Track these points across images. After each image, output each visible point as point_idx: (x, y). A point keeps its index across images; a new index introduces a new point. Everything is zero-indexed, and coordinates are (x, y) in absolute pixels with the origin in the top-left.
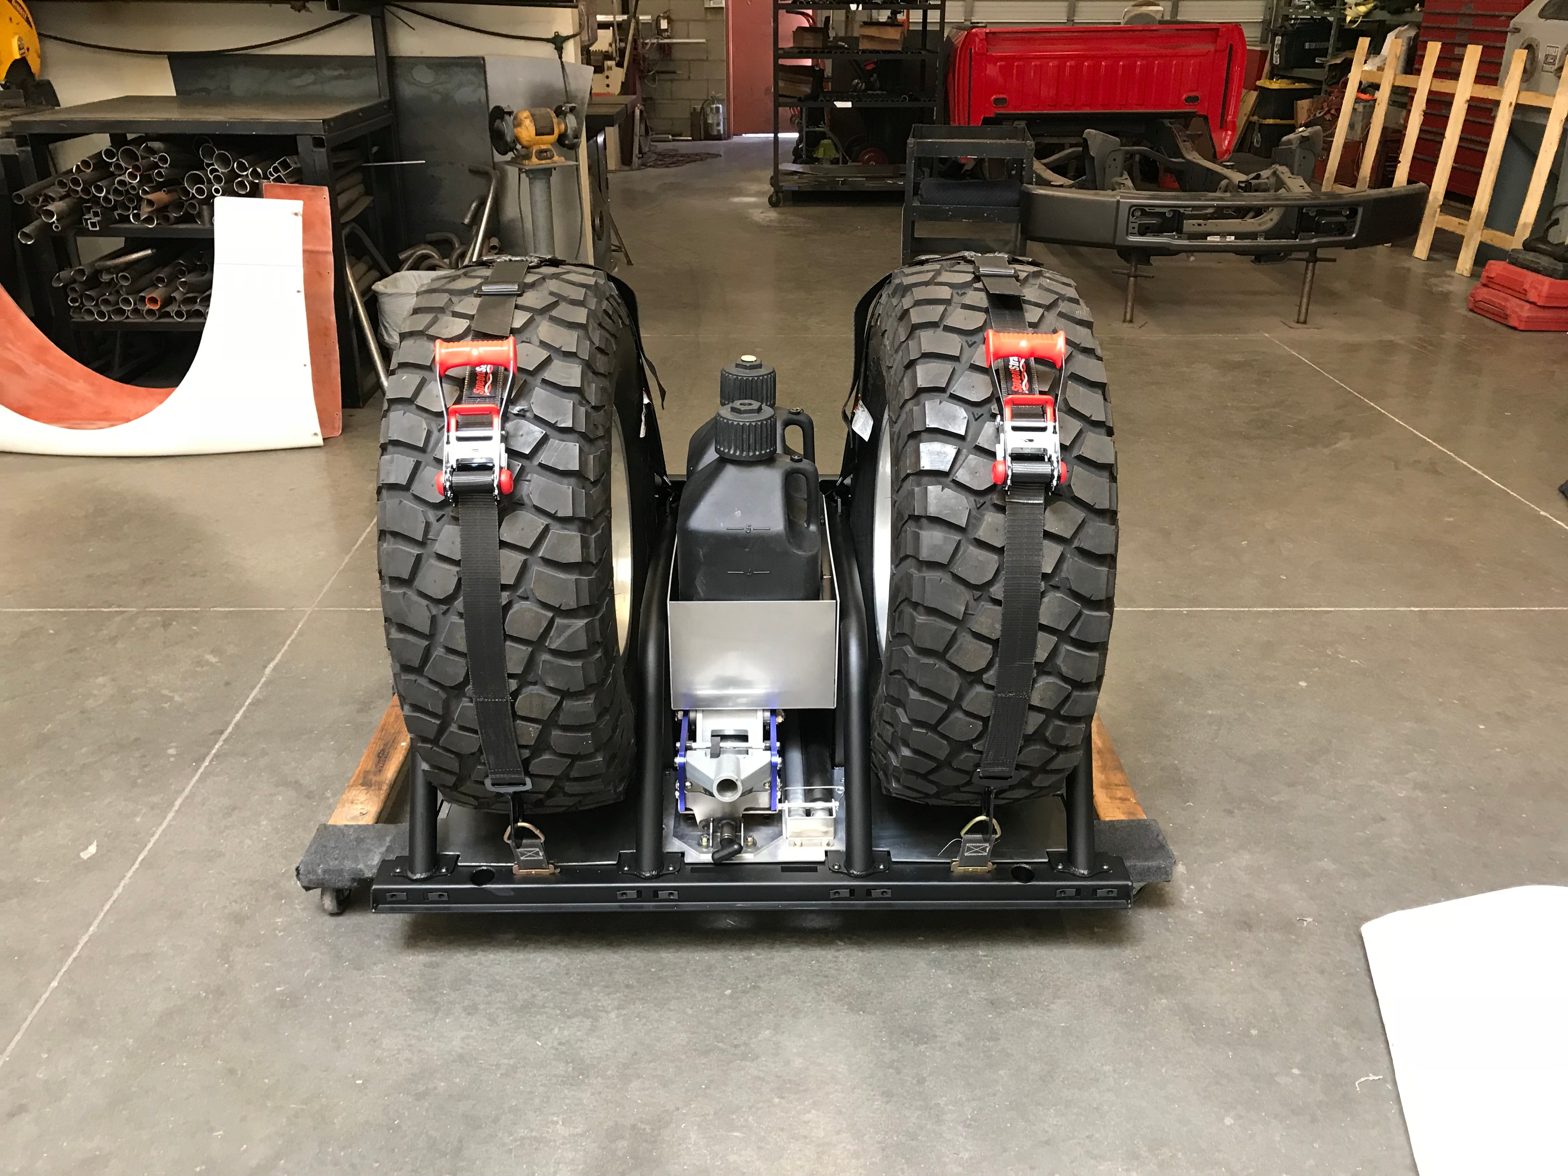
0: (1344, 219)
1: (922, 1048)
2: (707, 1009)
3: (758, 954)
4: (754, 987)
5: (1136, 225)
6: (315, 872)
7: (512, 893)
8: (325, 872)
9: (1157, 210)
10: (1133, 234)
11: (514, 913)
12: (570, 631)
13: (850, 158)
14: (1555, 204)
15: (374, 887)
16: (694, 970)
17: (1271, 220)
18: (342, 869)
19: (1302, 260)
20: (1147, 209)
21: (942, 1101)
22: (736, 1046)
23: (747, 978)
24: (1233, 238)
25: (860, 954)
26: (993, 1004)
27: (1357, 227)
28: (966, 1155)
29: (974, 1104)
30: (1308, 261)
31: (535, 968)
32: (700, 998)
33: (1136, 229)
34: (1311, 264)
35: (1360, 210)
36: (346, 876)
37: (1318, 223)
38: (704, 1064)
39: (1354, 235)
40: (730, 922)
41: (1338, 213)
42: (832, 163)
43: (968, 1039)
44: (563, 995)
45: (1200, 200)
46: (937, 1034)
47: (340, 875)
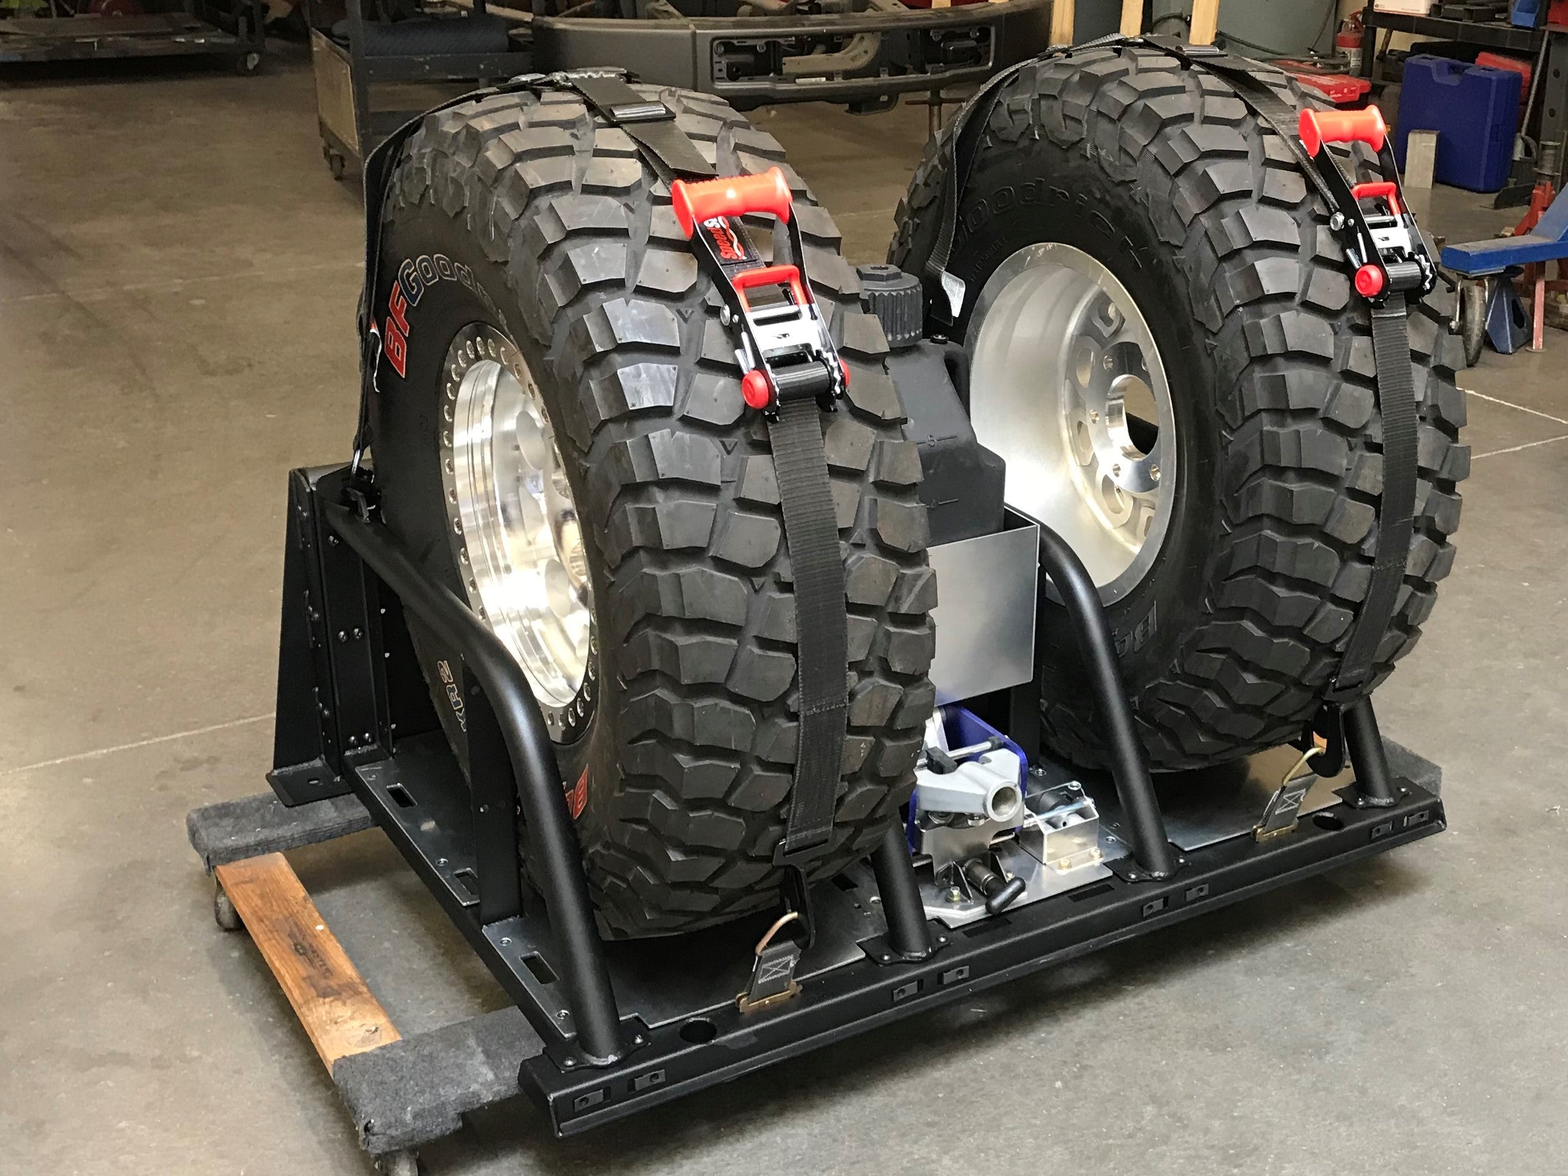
0: (973, 43)
1: (1328, 1058)
2: (1053, 1111)
3: (1050, 1033)
4: (1084, 1068)
5: (724, 66)
6: (399, 1121)
7: (754, 1040)
8: (415, 1116)
9: (750, 42)
10: (721, 79)
11: (773, 1065)
12: (920, 583)
13: (74, 8)
14: (1154, 18)
15: (552, 1097)
16: (992, 1077)
17: (866, 52)
18: (443, 1104)
19: (924, 102)
20: (735, 42)
21: (1403, 1100)
22: (1130, 1136)
23: (1065, 1062)
24: (824, 79)
25: (1163, 990)
26: (1353, 990)
27: (992, 54)
28: (1479, 1141)
29: (1436, 1091)
30: (931, 104)
31: (785, 1151)
32: (1033, 1104)
33: (725, 70)
34: (936, 108)
35: (993, 30)
36: (452, 1113)
37: (945, 51)
38: (1115, 1169)
39: (990, 64)
40: (977, 1011)
41: (966, 36)
42: (38, 15)
43: (1365, 1033)
44: (857, 1166)
45: (803, 25)
46: (1329, 1039)
47: (441, 1114)
